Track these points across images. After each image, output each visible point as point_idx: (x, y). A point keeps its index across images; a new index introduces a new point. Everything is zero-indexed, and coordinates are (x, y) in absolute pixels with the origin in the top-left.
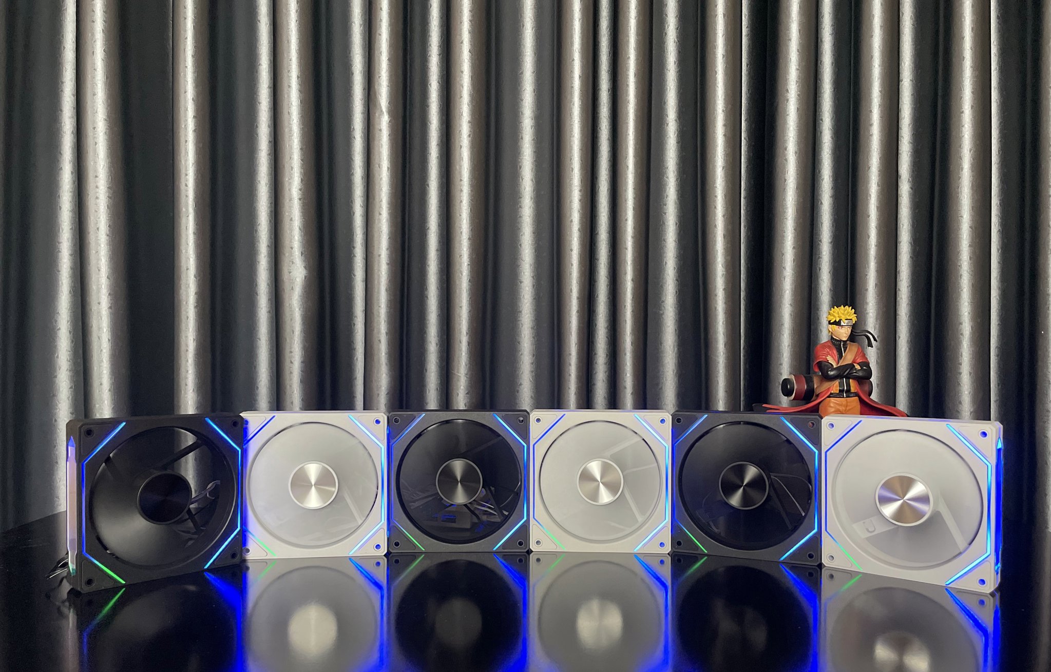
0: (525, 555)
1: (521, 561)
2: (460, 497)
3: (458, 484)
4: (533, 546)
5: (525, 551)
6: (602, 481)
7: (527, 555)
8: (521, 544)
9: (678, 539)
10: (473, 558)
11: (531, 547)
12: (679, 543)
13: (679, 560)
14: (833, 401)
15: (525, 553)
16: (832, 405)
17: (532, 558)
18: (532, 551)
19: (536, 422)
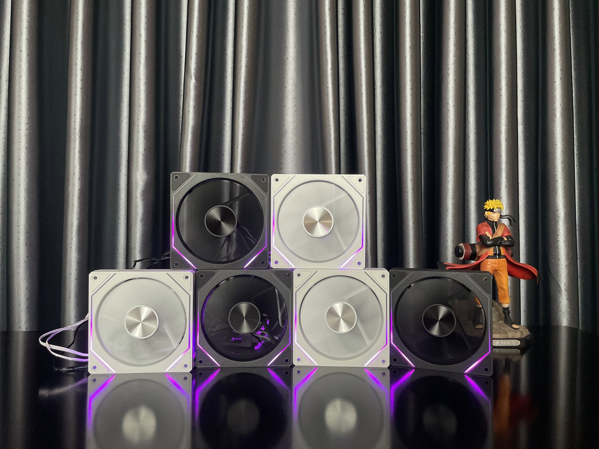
0: (289, 369)
1: (287, 373)
2: (245, 329)
3: (244, 319)
4: (295, 362)
5: (290, 366)
6: (342, 317)
7: (291, 369)
8: (287, 361)
9: (394, 357)
10: (253, 371)
11: (294, 363)
12: (395, 360)
13: (395, 372)
14: (490, 261)
15: (290, 368)
16: (489, 263)
17: (295, 370)
18: (294, 366)
19: (297, 277)
